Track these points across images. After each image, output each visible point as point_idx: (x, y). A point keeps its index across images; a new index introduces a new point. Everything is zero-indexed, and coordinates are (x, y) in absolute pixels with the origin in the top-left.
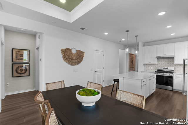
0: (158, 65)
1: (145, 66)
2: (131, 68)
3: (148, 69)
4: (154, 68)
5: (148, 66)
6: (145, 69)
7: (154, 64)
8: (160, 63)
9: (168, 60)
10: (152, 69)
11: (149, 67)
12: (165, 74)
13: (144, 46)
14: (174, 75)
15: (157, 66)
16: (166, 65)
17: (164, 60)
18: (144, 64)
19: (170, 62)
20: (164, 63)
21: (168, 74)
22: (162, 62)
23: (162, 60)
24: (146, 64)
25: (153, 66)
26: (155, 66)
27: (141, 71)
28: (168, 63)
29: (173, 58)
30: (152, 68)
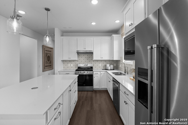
0: (78, 61)
1: (64, 63)
2: (46, 66)
3: (68, 67)
4: (74, 65)
5: (68, 63)
6: (64, 67)
7: (74, 61)
8: (80, 59)
9: (88, 55)
10: (72, 67)
11: (69, 65)
12: (86, 73)
13: (62, 36)
14: (94, 73)
15: (77, 63)
16: (86, 61)
17: (84, 55)
18: (63, 61)
19: (90, 57)
20: (84, 59)
21: (89, 72)
22: (82, 57)
23: (82, 55)
24: (66, 61)
25: (73, 62)
26: (76, 63)
27: (59, 70)
28: (88, 59)
29: (92, 53)
30: (72, 65)
